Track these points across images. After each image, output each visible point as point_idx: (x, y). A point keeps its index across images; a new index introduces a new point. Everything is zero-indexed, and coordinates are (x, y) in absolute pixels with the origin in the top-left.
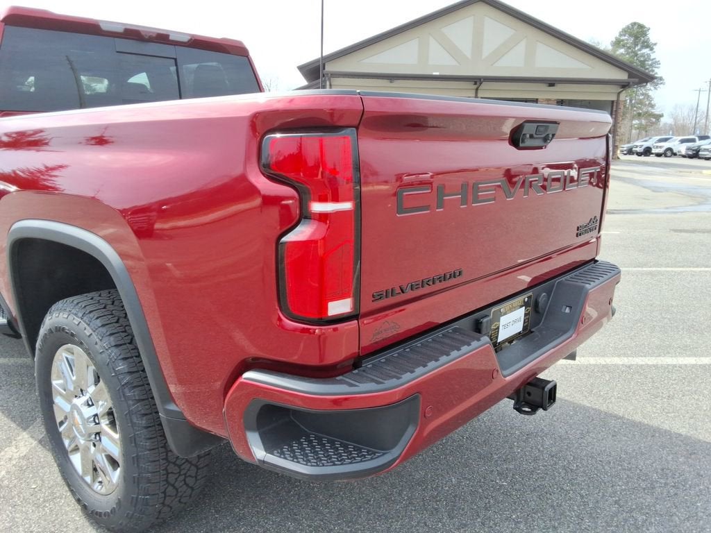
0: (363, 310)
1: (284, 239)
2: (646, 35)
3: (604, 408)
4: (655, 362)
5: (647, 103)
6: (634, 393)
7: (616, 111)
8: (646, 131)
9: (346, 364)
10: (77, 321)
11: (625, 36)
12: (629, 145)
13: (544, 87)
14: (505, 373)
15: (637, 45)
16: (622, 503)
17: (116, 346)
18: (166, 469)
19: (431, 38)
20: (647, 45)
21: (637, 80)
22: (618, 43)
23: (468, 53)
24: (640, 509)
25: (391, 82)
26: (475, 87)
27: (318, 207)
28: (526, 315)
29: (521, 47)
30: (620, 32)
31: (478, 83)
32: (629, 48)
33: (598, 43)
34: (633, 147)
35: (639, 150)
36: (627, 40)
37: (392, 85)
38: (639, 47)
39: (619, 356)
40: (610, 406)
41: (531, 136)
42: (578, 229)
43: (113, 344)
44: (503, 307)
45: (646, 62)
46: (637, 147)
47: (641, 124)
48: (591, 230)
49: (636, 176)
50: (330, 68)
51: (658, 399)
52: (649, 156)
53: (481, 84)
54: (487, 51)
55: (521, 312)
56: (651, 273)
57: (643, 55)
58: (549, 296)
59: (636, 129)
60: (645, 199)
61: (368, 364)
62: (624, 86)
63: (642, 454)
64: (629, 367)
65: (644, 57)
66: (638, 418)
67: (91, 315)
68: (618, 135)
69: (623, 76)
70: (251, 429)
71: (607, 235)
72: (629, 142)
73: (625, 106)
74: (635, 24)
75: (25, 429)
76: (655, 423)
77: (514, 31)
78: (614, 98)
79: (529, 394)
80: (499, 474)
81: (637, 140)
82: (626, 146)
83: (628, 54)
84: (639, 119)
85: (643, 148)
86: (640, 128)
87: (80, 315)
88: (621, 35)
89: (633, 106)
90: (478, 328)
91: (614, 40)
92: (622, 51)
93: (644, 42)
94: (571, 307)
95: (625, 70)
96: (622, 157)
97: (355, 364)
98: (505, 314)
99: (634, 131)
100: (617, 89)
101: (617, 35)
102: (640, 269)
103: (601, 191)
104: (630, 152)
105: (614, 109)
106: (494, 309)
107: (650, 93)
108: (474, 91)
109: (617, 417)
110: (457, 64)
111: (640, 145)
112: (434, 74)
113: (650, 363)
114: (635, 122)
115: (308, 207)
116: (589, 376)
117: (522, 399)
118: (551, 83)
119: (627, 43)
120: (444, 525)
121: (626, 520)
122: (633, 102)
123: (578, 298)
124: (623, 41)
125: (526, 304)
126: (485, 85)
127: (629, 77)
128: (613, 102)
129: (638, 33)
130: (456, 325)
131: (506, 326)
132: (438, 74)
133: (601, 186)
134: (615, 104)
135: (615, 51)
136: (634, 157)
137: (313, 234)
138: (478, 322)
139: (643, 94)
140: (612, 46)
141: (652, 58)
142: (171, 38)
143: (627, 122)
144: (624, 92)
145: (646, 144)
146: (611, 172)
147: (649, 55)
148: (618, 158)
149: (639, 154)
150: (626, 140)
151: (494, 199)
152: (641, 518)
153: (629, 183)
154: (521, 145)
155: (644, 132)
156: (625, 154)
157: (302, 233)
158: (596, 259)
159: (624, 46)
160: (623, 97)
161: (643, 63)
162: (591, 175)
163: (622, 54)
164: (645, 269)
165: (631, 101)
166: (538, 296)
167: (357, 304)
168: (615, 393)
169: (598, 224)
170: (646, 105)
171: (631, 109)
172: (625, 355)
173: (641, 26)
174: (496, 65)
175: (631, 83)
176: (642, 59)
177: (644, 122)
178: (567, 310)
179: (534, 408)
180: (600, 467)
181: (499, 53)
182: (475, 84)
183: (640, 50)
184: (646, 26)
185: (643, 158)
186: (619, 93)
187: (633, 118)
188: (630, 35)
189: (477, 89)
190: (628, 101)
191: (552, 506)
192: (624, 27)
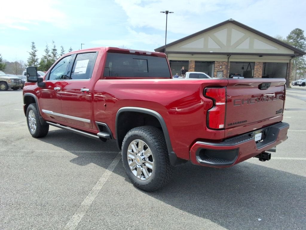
0: (226, 128)
1: (209, 111)
2: (302, 34)
3: (285, 171)
4: (302, 159)
5: (303, 63)
6: (295, 167)
7: (289, 67)
8: (303, 75)
9: (221, 140)
10: (142, 133)
11: (293, 34)
12: (296, 81)
13: (257, 57)
14: (258, 148)
15: (298, 38)
16: (290, 193)
17: (154, 139)
18: (166, 171)
19: (209, 37)
20: (302, 38)
21: (298, 54)
22: (289, 37)
23: (225, 43)
24: (296, 194)
25: (192, 55)
26: (228, 57)
27: (217, 104)
28: (262, 135)
29: (248, 41)
30: (290, 33)
31: (229, 56)
32: (295, 39)
33: (281, 37)
34: (297, 82)
35: (300, 83)
36: (294, 36)
37: (192, 56)
38: (299, 39)
39: (290, 157)
40: (287, 170)
41: (264, 87)
42: (276, 112)
43: (153, 138)
44: (256, 132)
45: (303, 46)
46: (299, 82)
47: (301, 72)
48: (280, 112)
49: (299, 95)
50: (167, 50)
51: (303, 169)
52: (304, 86)
53: (230, 56)
54: (233, 42)
55: (261, 134)
56: (303, 132)
57: (301, 42)
58: (268, 130)
59: (299, 74)
60: (301, 105)
61: (226, 141)
62: (293, 57)
63: (297, 182)
64: (293, 160)
65: (301, 43)
66: (296, 173)
67: (146, 131)
68: (290, 77)
69: (292, 53)
70: (197, 155)
71: (286, 118)
72: (295, 80)
73: (293, 64)
74: (297, 29)
75: (107, 169)
76: (302, 175)
77: (245, 34)
78: (288, 62)
79: (263, 156)
80: (252, 185)
81: (299, 79)
82: (294, 82)
83: (294, 42)
84: (300, 70)
85: (302, 82)
86: (300, 73)
87: (143, 131)
88: (291, 34)
89: (297, 64)
90: (250, 135)
91: (288, 36)
92: (292, 40)
93: (301, 37)
94: (274, 134)
95: (293, 50)
96: (292, 86)
97: (223, 140)
98: (256, 134)
99: (297, 75)
100: (290, 58)
101: (289, 34)
102: (299, 131)
103: (283, 101)
104: (296, 84)
105: (288, 66)
106: (254, 132)
107: (305, 59)
108: (227, 59)
109: (289, 173)
110: (220, 48)
111: (300, 81)
112: (210, 52)
113: (301, 159)
114: (298, 71)
115: (215, 103)
116: (280, 162)
117: (261, 158)
118: (261, 55)
119: (294, 37)
120: (237, 195)
121: (291, 196)
122: (297, 62)
123: (276, 131)
124: (292, 36)
125: (262, 132)
126: (232, 56)
127: (295, 53)
128: (288, 63)
129: (298, 33)
130: (244, 135)
131: (257, 137)
132: (212, 52)
133: (283, 99)
134: (289, 64)
135: (288, 41)
136: (298, 87)
137: (217, 110)
138: (250, 134)
139: (301, 59)
140: (287, 38)
141: (305, 43)
142: (147, 54)
143: (294, 71)
144: (292, 59)
145: (303, 81)
146: (286, 93)
147: (304, 42)
148: (291, 87)
149: (300, 85)
150: (294, 79)
151: (255, 103)
152: (296, 196)
153: (295, 98)
154: (261, 89)
155: (302, 76)
156: (294, 85)
157: (213, 109)
158: (282, 121)
159: (292, 38)
160: (292, 61)
161: (301, 46)
162: (280, 96)
163: (292, 42)
164: (300, 131)
165: (296, 62)
166: (265, 130)
167: (225, 126)
168: (289, 167)
169: (282, 111)
170: (302, 64)
171: (296, 66)
172: (292, 157)
173: (300, 30)
174: (236, 48)
175: (296, 56)
176: (301, 44)
177: (302, 71)
178: (274, 135)
179: (265, 160)
180: (283, 185)
181: (238, 43)
182: (228, 56)
183: (299, 40)
184: (302, 30)
185: (302, 87)
186: (291, 59)
187: (297, 69)
188: (295, 34)
189: (228, 58)
190: (295, 62)
191: (269, 193)
192: (292, 30)
